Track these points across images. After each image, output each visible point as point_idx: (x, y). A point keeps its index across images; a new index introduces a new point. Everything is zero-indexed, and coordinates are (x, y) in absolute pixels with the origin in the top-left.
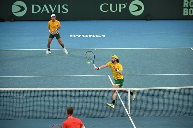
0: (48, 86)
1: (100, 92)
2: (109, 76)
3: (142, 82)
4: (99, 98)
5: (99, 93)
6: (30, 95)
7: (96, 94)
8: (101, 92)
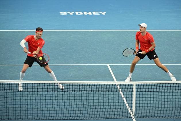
0: (30, 78)
1: (96, 86)
2: (108, 65)
3: (151, 74)
4: (95, 94)
5: (94, 88)
6: (5, 89)
7: (91, 88)
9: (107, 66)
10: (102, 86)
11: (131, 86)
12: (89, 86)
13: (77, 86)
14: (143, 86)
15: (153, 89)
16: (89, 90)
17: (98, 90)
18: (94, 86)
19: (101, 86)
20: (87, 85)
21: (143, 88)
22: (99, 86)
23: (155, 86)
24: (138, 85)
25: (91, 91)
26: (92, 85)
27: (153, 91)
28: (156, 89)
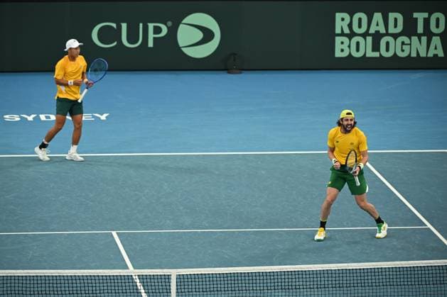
2: (114, 233)
3: (210, 251)
5: (82, 285)
7: (75, 285)
8: (90, 281)
9: (112, 235)
10: (101, 281)
11: (167, 280)
12: (70, 282)
13: (43, 282)
14: (193, 280)
15: (215, 286)
16: (71, 289)
17: (90, 288)
18: (82, 281)
19: (97, 281)
20: (66, 278)
21: (193, 283)
22: (93, 281)
23: (222, 279)
24: (182, 277)
25: (75, 292)
26: (77, 278)
27: (215, 289)
28: (222, 286)
